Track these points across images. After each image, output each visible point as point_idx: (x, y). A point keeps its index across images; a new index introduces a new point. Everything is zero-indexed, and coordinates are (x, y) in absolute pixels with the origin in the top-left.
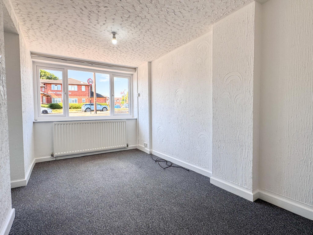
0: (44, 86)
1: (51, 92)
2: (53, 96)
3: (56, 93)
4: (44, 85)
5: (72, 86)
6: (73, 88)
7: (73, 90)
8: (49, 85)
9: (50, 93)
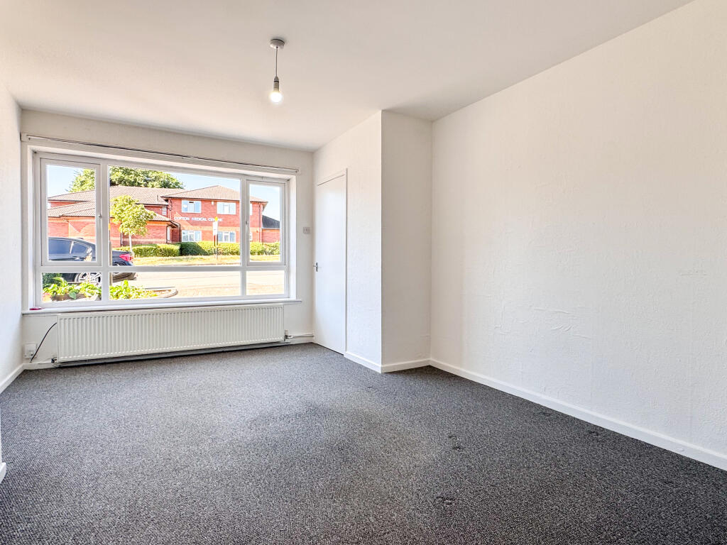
0: (166, 203)
1: (180, 218)
2: (184, 226)
3: (191, 219)
4: (167, 201)
5: (226, 204)
6: (227, 208)
7: (226, 212)
8: (177, 202)
9: (177, 219)
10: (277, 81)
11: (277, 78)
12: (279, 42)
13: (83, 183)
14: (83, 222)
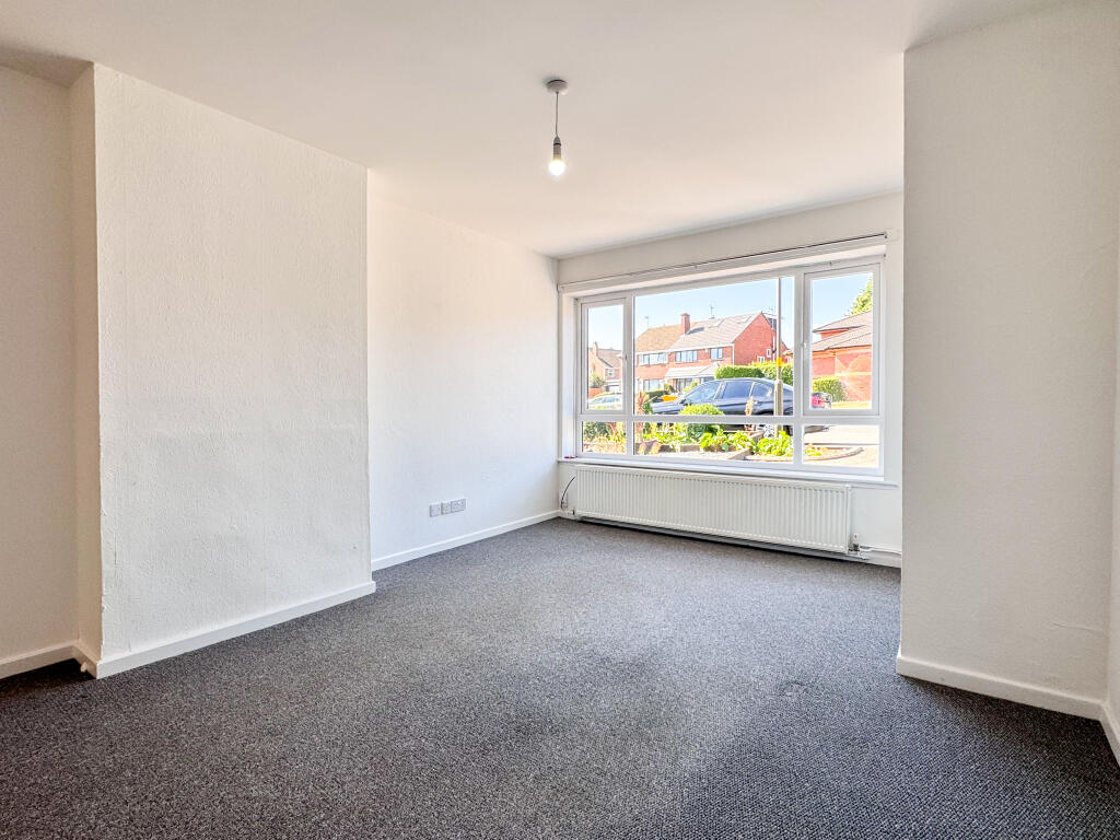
10: (557, 144)
11: (557, 139)
12: (555, 83)
13: (864, 302)
14: (851, 355)
